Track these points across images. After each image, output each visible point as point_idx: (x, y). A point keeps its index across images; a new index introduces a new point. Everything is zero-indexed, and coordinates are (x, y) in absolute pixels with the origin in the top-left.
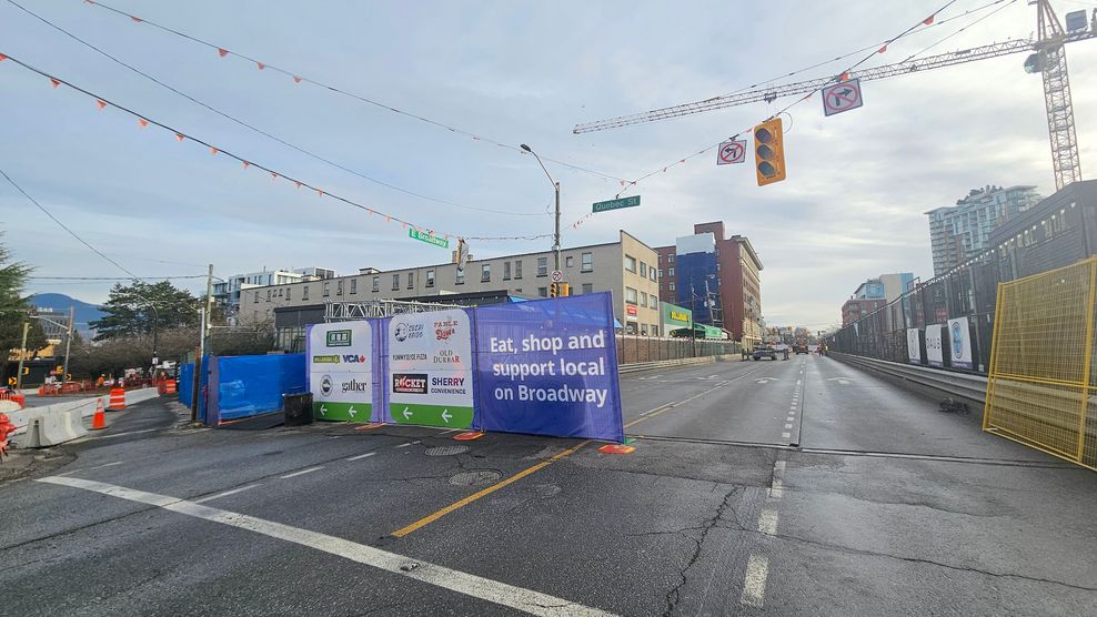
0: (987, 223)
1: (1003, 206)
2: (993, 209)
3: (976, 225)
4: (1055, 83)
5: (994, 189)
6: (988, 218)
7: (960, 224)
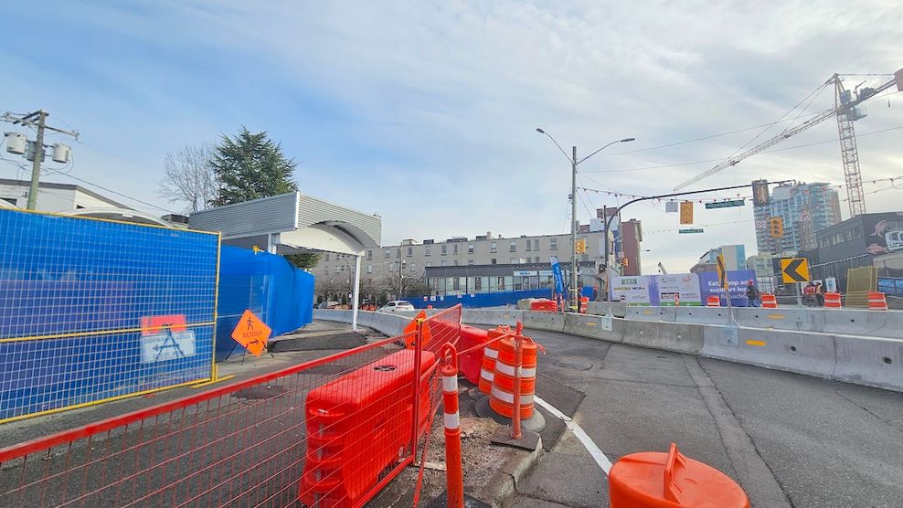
0: (795, 209)
1: (807, 197)
2: (799, 200)
3: (787, 210)
4: (847, 134)
5: (800, 184)
6: (796, 205)
7: (776, 209)
